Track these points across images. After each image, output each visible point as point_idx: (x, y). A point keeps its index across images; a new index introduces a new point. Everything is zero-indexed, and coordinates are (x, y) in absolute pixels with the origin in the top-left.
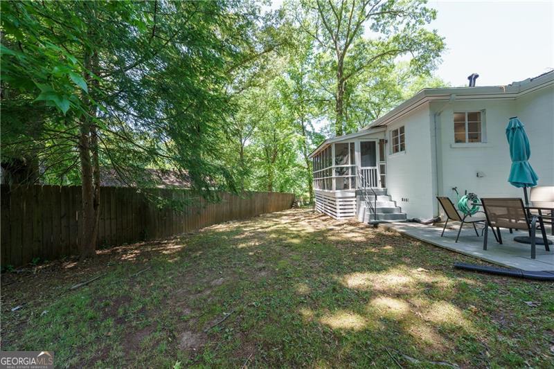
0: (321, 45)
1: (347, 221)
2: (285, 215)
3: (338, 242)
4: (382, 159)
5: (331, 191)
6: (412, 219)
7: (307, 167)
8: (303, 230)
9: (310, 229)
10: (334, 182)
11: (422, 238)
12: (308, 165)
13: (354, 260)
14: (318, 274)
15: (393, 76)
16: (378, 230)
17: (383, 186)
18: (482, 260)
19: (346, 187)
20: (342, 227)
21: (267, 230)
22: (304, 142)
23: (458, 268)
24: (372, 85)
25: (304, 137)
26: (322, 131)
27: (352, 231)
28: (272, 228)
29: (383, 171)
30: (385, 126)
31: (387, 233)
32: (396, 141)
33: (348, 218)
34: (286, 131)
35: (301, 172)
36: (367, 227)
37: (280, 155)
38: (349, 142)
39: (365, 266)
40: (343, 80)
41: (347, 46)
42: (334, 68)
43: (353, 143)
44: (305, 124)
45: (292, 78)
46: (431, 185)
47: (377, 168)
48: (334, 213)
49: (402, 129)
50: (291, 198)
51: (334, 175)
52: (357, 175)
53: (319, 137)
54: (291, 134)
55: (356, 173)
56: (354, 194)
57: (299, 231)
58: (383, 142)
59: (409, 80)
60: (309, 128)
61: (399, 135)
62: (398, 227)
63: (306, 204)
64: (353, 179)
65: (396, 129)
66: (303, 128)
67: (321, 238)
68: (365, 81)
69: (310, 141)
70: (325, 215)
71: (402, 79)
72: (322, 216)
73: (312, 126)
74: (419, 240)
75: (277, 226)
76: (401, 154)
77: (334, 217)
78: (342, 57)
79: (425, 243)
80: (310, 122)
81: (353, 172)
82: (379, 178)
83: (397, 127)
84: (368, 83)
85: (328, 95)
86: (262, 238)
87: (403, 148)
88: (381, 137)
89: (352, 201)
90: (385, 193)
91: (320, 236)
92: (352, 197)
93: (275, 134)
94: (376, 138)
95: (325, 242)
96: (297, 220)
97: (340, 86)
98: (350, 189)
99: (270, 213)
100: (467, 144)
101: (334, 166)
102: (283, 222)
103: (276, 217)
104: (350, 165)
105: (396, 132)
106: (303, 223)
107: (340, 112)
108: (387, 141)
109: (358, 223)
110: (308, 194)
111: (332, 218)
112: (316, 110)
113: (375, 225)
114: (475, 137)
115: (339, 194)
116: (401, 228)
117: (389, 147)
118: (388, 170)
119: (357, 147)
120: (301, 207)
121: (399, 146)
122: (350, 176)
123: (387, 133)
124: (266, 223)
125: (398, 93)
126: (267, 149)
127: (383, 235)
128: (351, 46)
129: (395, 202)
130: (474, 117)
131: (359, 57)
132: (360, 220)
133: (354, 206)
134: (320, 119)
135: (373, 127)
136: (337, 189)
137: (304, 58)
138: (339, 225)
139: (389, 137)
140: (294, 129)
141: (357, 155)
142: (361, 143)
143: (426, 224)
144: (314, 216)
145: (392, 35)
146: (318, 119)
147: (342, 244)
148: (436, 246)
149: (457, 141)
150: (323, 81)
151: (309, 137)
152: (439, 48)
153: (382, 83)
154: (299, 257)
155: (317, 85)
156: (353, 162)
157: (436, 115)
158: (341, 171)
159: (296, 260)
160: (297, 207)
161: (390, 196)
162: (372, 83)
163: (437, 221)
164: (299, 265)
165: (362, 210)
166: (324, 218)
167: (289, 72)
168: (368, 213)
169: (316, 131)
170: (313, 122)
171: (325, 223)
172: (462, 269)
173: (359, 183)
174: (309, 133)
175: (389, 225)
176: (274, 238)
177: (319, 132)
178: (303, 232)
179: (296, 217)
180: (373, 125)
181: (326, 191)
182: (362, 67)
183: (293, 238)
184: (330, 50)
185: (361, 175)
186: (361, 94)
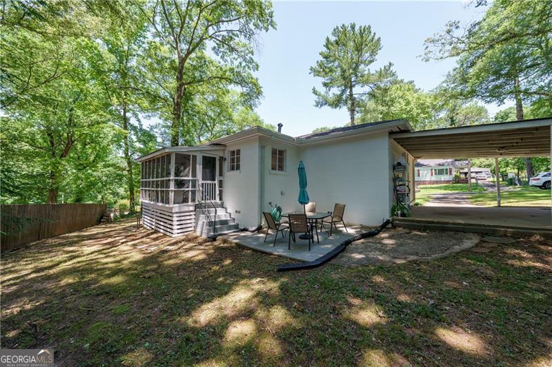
0: (158, 34)
1: (184, 237)
2: (90, 237)
3: (178, 268)
4: (221, 174)
5: (167, 205)
6: (243, 228)
7: (128, 169)
8: (125, 259)
9: (136, 256)
10: (172, 195)
11: (252, 247)
12: (130, 166)
13: (201, 288)
14: (160, 325)
15: (227, 99)
16: (216, 243)
17: (221, 199)
18: (290, 259)
19: (185, 200)
20: (180, 245)
21: (51, 272)
22: (126, 137)
23: (280, 270)
24: (209, 100)
25: (126, 131)
26: (151, 129)
27: (191, 249)
28: (63, 266)
29: (221, 186)
30: (225, 145)
31: (225, 245)
32: (233, 161)
33: (185, 234)
34: (94, 117)
35: (118, 175)
36: (205, 241)
37: (79, 146)
38: (191, 154)
39: (214, 292)
40: (183, 84)
41: (189, 52)
42: (173, 68)
43: (196, 156)
44: (128, 115)
45: (111, 51)
46: (257, 200)
47: (216, 182)
48: (169, 230)
49: (238, 151)
50: (98, 209)
51: (172, 187)
52: (197, 189)
53: (147, 137)
54: (103, 122)
55: (197, 185)
56: (192, 208)
57: (118, 262)
58: (222, 159)
59: (238, 107)
60: (133, 121)
61: (236, 156)
62: (233, 237)
63: (123, 216)
64: (194, 193)
65: (233, 150)
66: (125, 120)
67: (155, 267)
68: (203, 94)
69: (134, 138)
70: (156, 232)
71: (234, 104)
72: (152, 233)
73: (139, 120)
74: (250, 249)
75: (75, 261)
76: (236, 172)
77: (168, 234)
78: (183, 61)
79: (254, 250)
80: (136, 116)
81: (194, 186)
82: (217, 192)
83: (234, 148)
84: (206, 96)
85: (162, 92)
86: (41, 293)
87: (238, 168)
88: (221, 154)
89: (190, 215)
90: (222, 206)
91: (153, 263)
92: (191, 211)
93: (71, 115)
94: (217, 154)
95: (161, 272)
96: (113, 244)
97: (179, 89)
98: (190, 203)
99: (53, 236)
100: (277, 172)
101: (172, 177)
102: (87, 250)
103: (71, 244)
104: (190, 178)
105: (233, 153)
106: (123, 248)
107: (177, 116)
108: (225, 159)
109: (196, 238)
110: (127, 202)
111: (165, 235)
112: (146, 104)
113: (214, 239)
114: (281, 168)
115: (176, 208)
116: (235, 239)
117: (226, 165)
118: (225, 184)
119: (199, 160)
120: (116, 220)
121: (235, 166)
122: (190, 189)
123: (226, 152)
124: (47, 261)
125: (230, 115)
126: (50, 133)
127: (222, 248)
128: (193, 55)
129: (230, 214)
130: (281, 153)
131: (200, 69)
132: (198, 233)
133: (193, 221)
134: (150, 115)
135: (214, 144)
136: (174, 203)
137: (132, 37)
138: (176, 243)
139: (228, 156)
140: (109, 116)
141: (199, 168)
142: (203, 157)
143: (253, 232)
144: (141, 235)
145: (229, 66)
146: (147, 114)
147: (184, 269)
148: (263, 252)
149: (273, 169)
150: (158, 75)
151: (133, 132)
152: (259, 93)
153: (218, 102)
154: (126, 307)
155: (150, 75)
156: (194, 175)
157: (262, 147)
158: (180, 184)
159: (121, 315)
160: (109, 221)
161: (226, 208)
162: (210, 98)
163: (259, 229)
164: (129, 322)
165: (200, 223)
166: (154, 236)
167: (107, 42)
168: (206, 228)
169: (144, 127)
170: (140, 116)
171: (157, 242)
172: (283, 270)
173: (198, 197)
174: (134, 128)
175: (225, 237)
176: (69, 285)
177: (148, 129)
178: (125, 262)
179: (110, 240)
180: (214, 142)
181: (160, 204)
182: (201, 80)
183: (109, 276)
184: (169, 46)
185: (201, 188)
186: (199, 104)
